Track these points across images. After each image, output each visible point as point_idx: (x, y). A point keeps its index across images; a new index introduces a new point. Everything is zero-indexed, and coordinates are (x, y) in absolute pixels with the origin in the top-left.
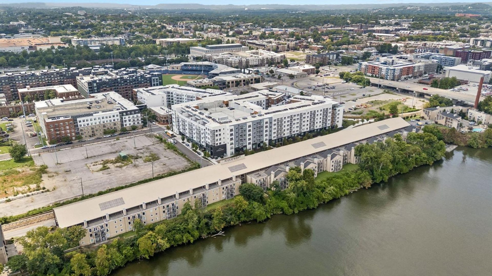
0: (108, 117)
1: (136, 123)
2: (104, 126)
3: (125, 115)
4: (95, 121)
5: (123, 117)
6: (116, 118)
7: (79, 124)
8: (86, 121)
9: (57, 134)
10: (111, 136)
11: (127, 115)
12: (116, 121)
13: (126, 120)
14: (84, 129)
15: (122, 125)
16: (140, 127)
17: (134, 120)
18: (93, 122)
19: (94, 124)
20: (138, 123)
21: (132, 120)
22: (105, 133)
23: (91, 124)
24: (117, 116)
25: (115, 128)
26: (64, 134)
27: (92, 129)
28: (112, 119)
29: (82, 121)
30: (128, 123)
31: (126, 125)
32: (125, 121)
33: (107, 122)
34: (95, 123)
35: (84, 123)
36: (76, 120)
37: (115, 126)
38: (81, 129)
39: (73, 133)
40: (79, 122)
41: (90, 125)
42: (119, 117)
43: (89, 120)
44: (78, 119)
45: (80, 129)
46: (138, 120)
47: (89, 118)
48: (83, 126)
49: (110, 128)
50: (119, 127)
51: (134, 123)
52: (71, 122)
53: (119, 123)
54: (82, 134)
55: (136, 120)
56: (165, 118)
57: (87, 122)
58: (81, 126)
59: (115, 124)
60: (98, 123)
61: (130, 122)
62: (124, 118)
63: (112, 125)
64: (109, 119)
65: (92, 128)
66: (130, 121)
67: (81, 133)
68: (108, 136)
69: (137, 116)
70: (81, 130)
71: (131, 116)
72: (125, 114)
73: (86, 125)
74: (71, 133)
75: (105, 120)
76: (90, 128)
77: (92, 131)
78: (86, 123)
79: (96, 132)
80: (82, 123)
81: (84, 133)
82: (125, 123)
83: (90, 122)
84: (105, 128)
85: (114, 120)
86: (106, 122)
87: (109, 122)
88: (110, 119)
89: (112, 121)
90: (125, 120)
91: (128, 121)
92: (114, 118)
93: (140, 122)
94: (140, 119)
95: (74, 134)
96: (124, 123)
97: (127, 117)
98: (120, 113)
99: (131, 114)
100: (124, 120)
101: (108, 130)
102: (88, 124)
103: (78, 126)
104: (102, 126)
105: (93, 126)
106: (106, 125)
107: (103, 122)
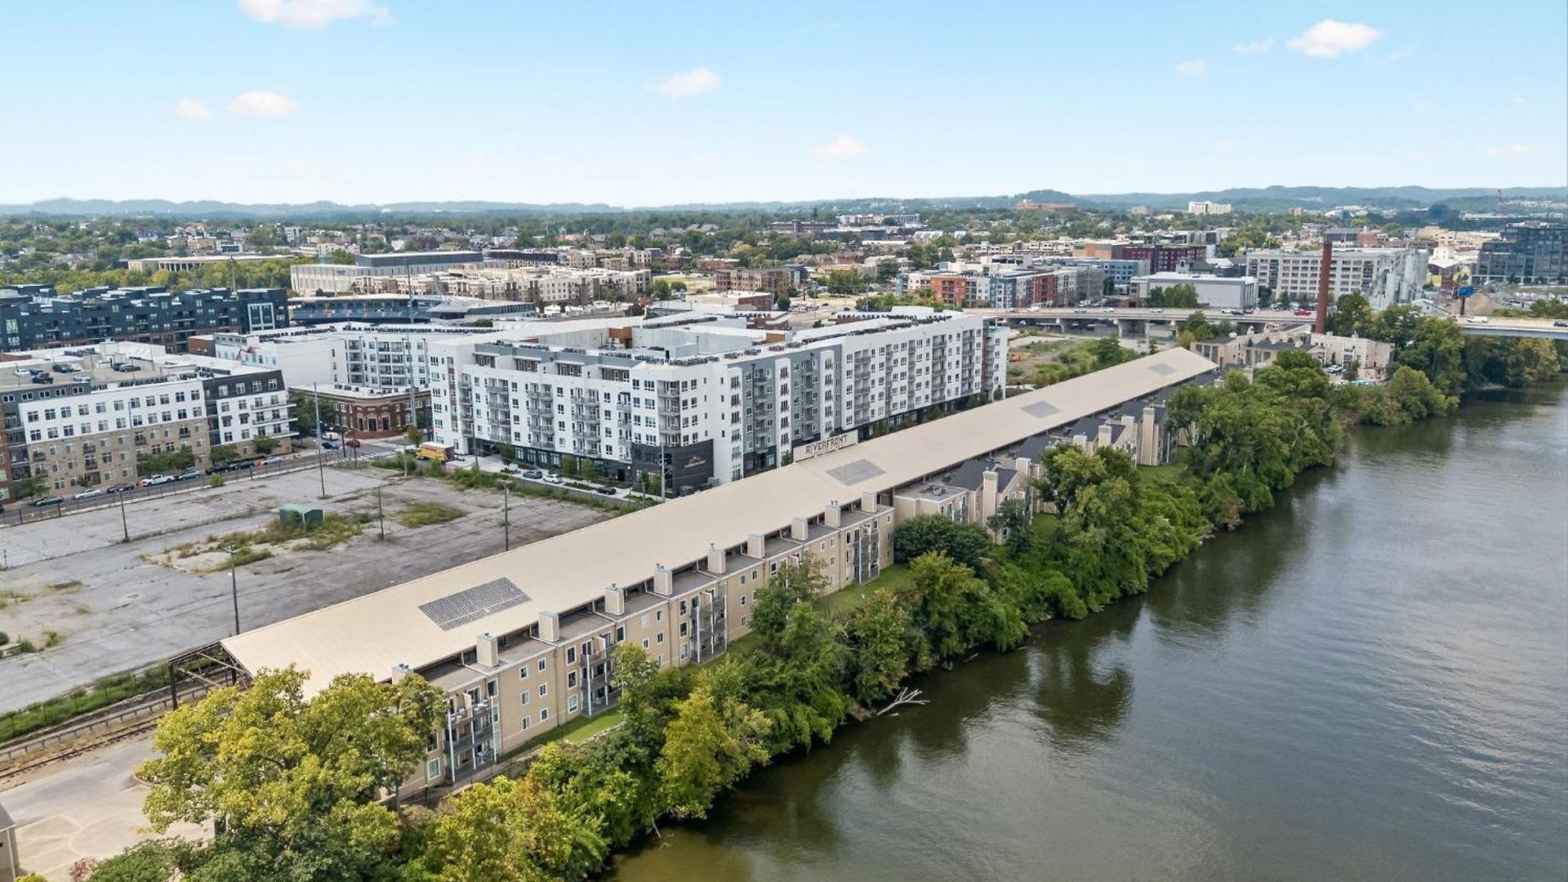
0: (158, 401)
1: (269, 431)
2: (139, 440)
3: (226, 393)
4: (102, 417)
5: (219, 402)
6: (189, 406)
7: (29, 427)
8: (58, 413)
10: (177, 479)
11: (233, 393)
12: (190, 416)
13: (231, 417)
14: (53, 452)
15: (215, 439)
16: (286, 445)
17: (261, 418)
18: (93, 419)
19: (95, 430)
20: (278, 430)
21: (253, 417)
22: (146, 467)
23: (84, 430)
24: (195, 396)
25: (184, 447)
27: (87, 449)
28: (174, 408)
29: (42, 416)
30: (236, 428)
31: (229, 437)
32: (227, 421)
33: (150, 420)
34: (101, 427)
35: (52, 423)
36: (16, 413)
37: (186, 442)
38: (39, 450)
40: (31, 419)
41: (78, 432)
42: (201, 403)
43: (75, 411)
44: (25, 408)
45: (30, 454)
46: (276, 416)
47: (74, 402)
48: (45, 437)
49: (163, 448)
50: (200, 443)
51: (262, 431)
53: (204, 429)
54: (41, 473)
55: (268, 415)
56: (378, 411)
57: (67, 422)
58: (36, 436)
59: (184, 432)
60: (112, 427)
61: (245, 426)
62: (223, 409)
63: (173, 435)
64: (159, 409)
65: (85, 447)
66: (244, 419)
67: (38, 472)
68: (164, 479)
69: (274, 402)
70: (38, 457)
71: (250, 400)
72: (224, 389)
73: (61, 435)
75: (143, 412)
76: (76, 449)
77: (88, 463)
78: (59, 423)
79: (103, 468)
80: (43, 425)
81: (50, 471)
82: (228, 429)
83: (76, 421)
84: (142, 450)
85: (182, 415)
86: (146, 423)
87: (160, 421)
88: (165, 408)
89: (175, 418)
90: (226, 414)
91: (236, 421)
92: (181, 406)
93: (285, 427)
94: (284, 413)
95: (3, 475)
96: (223, 430)
97: (234, 402)
98: (207, 385)
99: (250, 391)
100: (221, 414)
101: (156, 456)
102: (68, 431)
103: (23, 439)
104: (129, 440)
105: (91, 437)
106: (146, 435)
107: (135, 424)
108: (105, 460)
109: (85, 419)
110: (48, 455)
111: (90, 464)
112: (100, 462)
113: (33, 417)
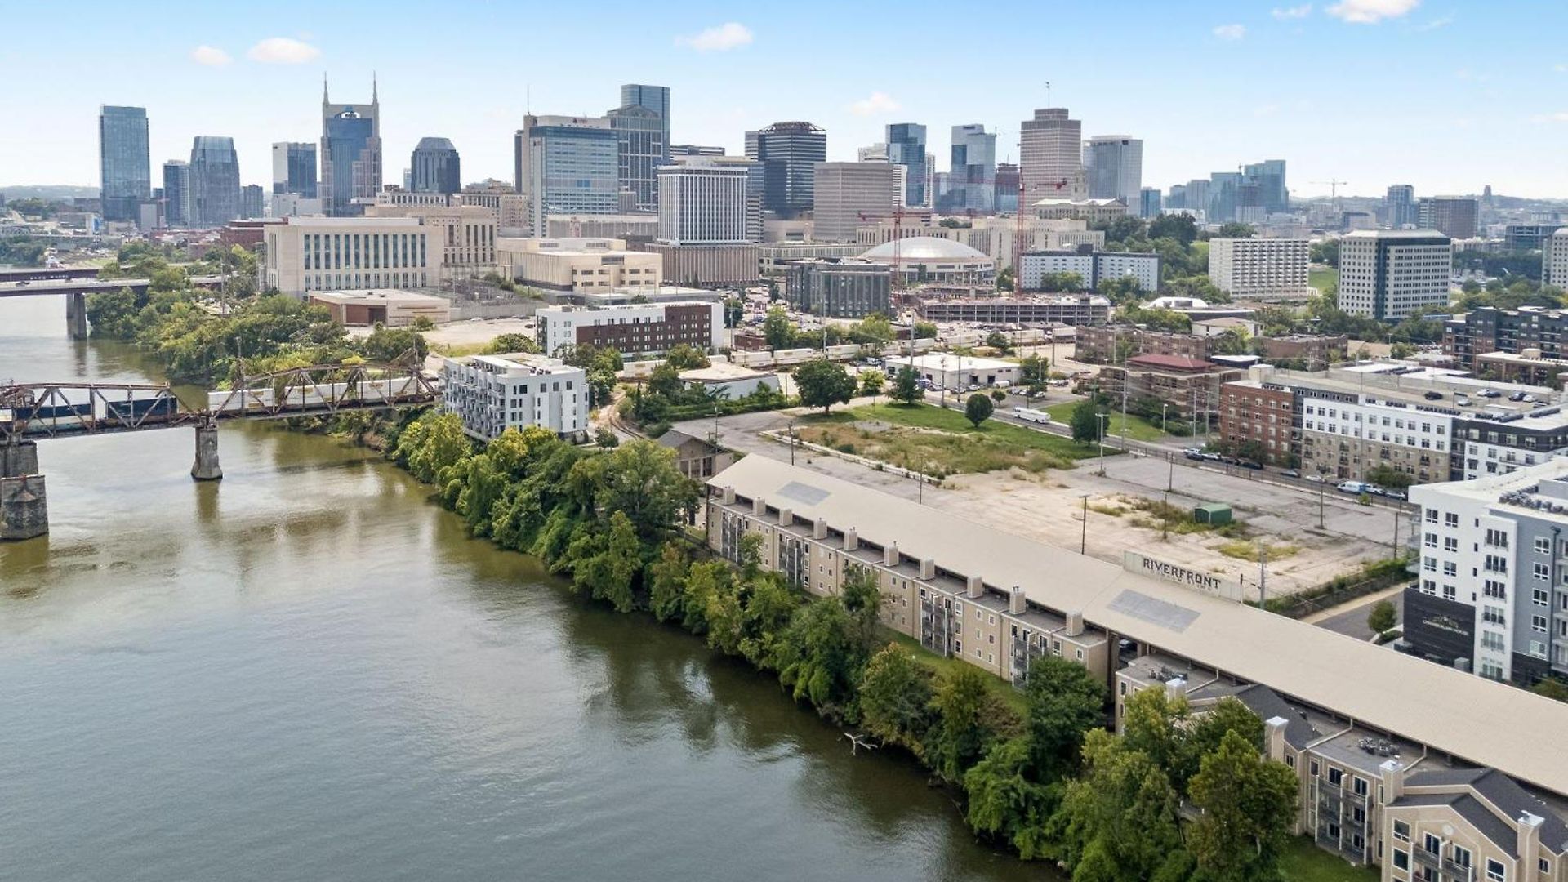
0: (1406, 427)
2: (1385, 454)
3: (1476, 437)
4: (1358, 425)
5: (1468, 444)
6: (1433, 437)
7: (1306, 417)
8: (1327, 412)
9: (1242, 430)
11: (1483, 439)
12: (1433, 447)
13: (1477, 462)
14: (1319, 441)
15: (1457, 475)
18: (1352, 425)
19: (1351, 434)
23: (1343, 431)
24: (1441, 431)
26: (1259, 435)
27: (1343, 447)
28: (1419, 435)
29: (1316, 411)
30: (1482, 474)
32: (1473, 464)
33: (1397, 440)
34: (1356, 434)
35: (1321, 419)
36: (1302, 404)
37: (1425, 469)
38: (1310, 436)
39: (1284, 440)
40: (1308, 412)
41: (1338, 432)
42: (1446, 439)
43: (1339, 415)
44: (1308, 402)
45: (1304, 437)
47: (1340, 407)
48: (1315, 428)
49: (1404, 467)
52: (1286, 404)
54: (1309, 455)
57: (1332, 421)
58: (1309, 425)
59: (1426, 460)
60: (1365, 436)
62: (1471, 451)
63: (1415, 460)
64: (1406, 433)
65: (1342, 445)
66: (1491, 467)
67: (1307, 453)
70: (1309, 441)
71: (1502, 451)
72: (1475, 433)
73: (1327, 430)
74: (1278, 439)
75: (1392, 431)
76: (1336, 445)
77: (1342, 459)
78: (1327, 420)
80: (1315, 418)
81: (1315, 455)
83: (1339, 422)
84: (1386, 463)
85: (1426, 444)
87: (1405, 443)
88: (1411, 433)
89: (1418, 445)
90: (1473, 457)
91: (1482, 467)
92: (1426, 436)
95: (1285, 446)
96: (1467, 471)
97: (1483, 448)
98: (1456, 424)
99: (1502, 441)
100: (1467, 455)
101: (1397, 473)
102: (1332, 429)
103: (1301, 426)
104: (1376, 451)
105: (1347, 438)
106: (1392, 452)
107: (1384, 439)
108: (1355, 461)
109: (1345, 423)
110: (1315, 442)
111: (1343, 460)
112: (1351, 461)
113: (1310, 411)
